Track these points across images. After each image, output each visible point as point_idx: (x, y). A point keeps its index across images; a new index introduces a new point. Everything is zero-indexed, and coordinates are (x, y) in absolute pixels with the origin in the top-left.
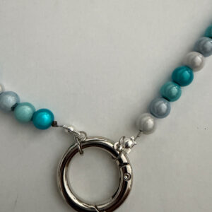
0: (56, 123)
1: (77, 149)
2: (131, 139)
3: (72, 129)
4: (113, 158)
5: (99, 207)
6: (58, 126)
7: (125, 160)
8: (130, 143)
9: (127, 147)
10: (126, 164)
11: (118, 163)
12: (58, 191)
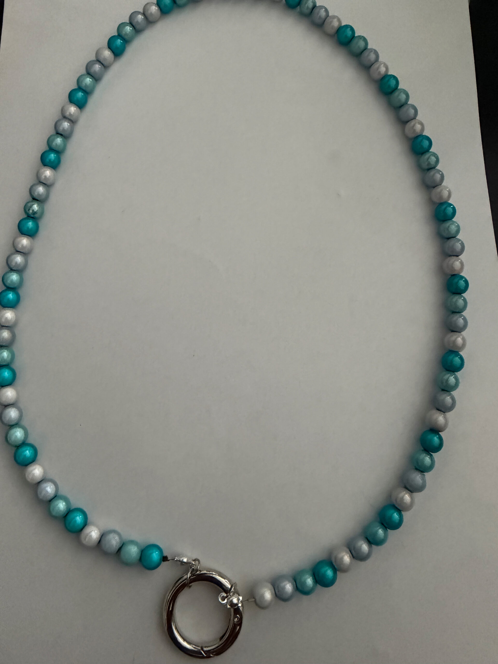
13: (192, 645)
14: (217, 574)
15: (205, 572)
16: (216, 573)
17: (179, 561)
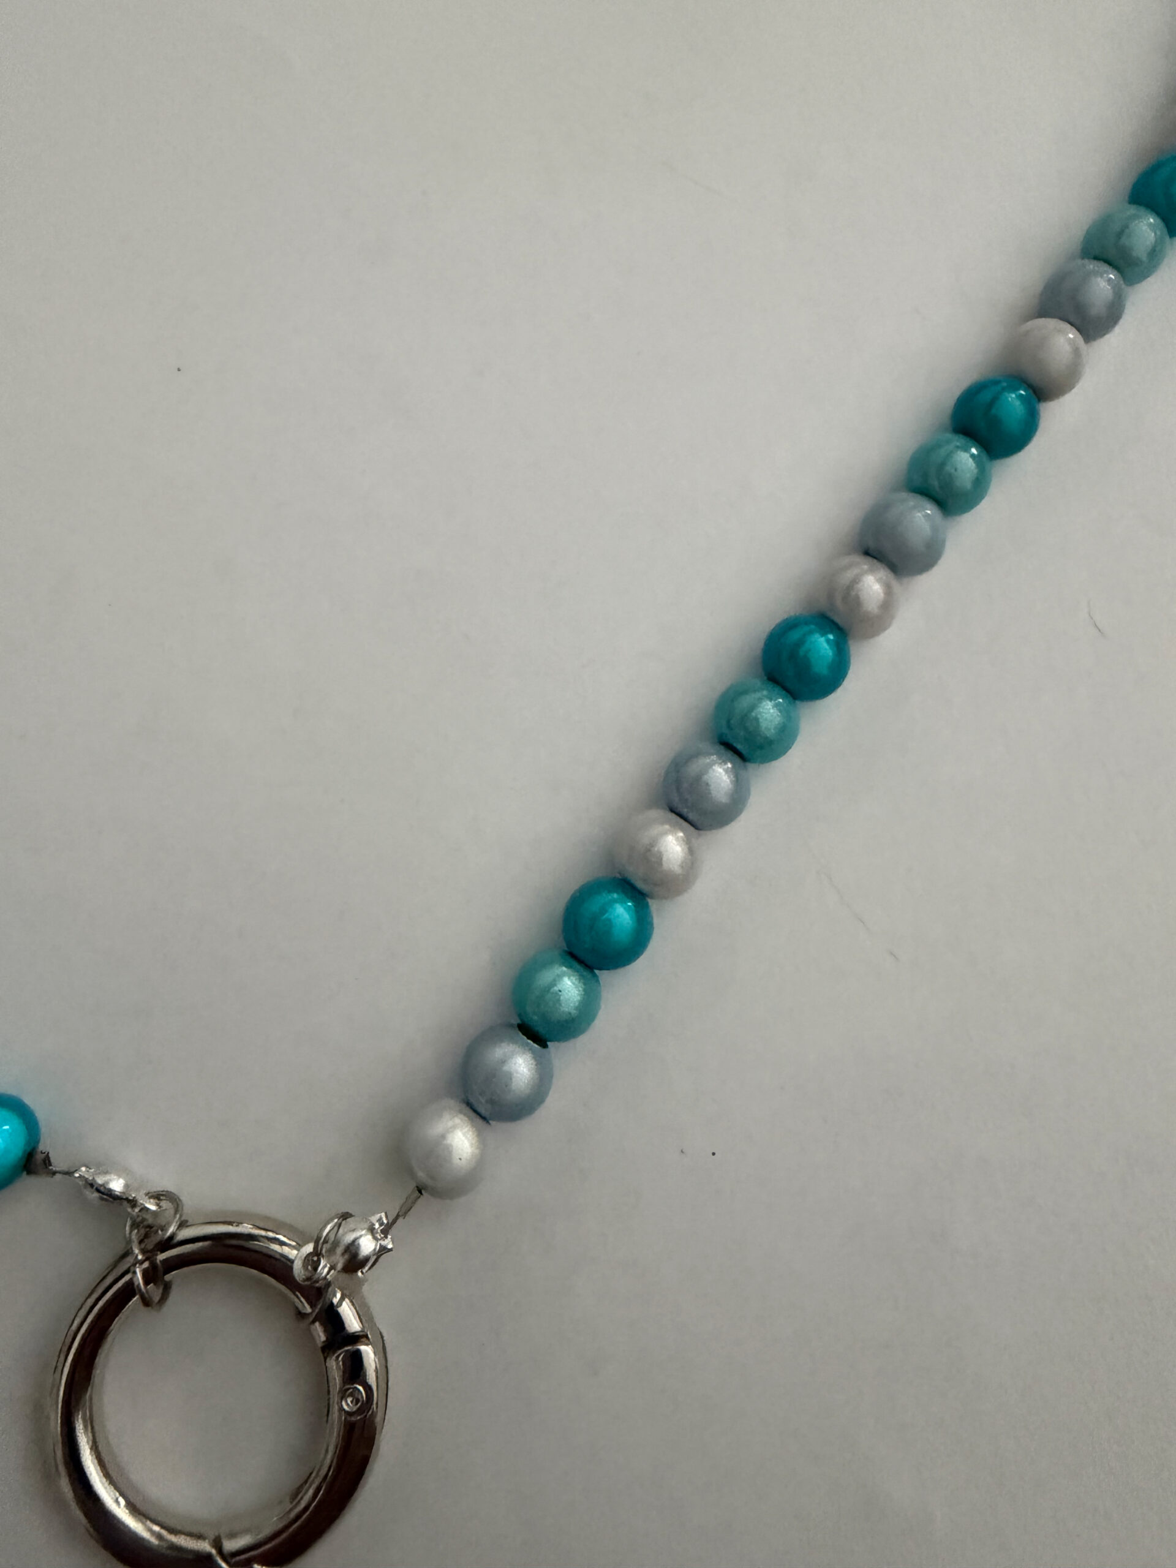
0: (47, 1161)
1: (130, 1284)
2: (371, 1230)
3: (117, 1185)
4: (301, 1315)
5: (230, 1545)
6: (54, 1173)
7: (353, 1323)
8: (367, 1245)
9: (354, 1263)
10: (356, 1338)
11: (320, 1334)
12: (48, 1478)
13: (148, 1523)
14: (294, 1243)
15: (246, 1228)
16: (289, 1239)
17: (91, 1185)
